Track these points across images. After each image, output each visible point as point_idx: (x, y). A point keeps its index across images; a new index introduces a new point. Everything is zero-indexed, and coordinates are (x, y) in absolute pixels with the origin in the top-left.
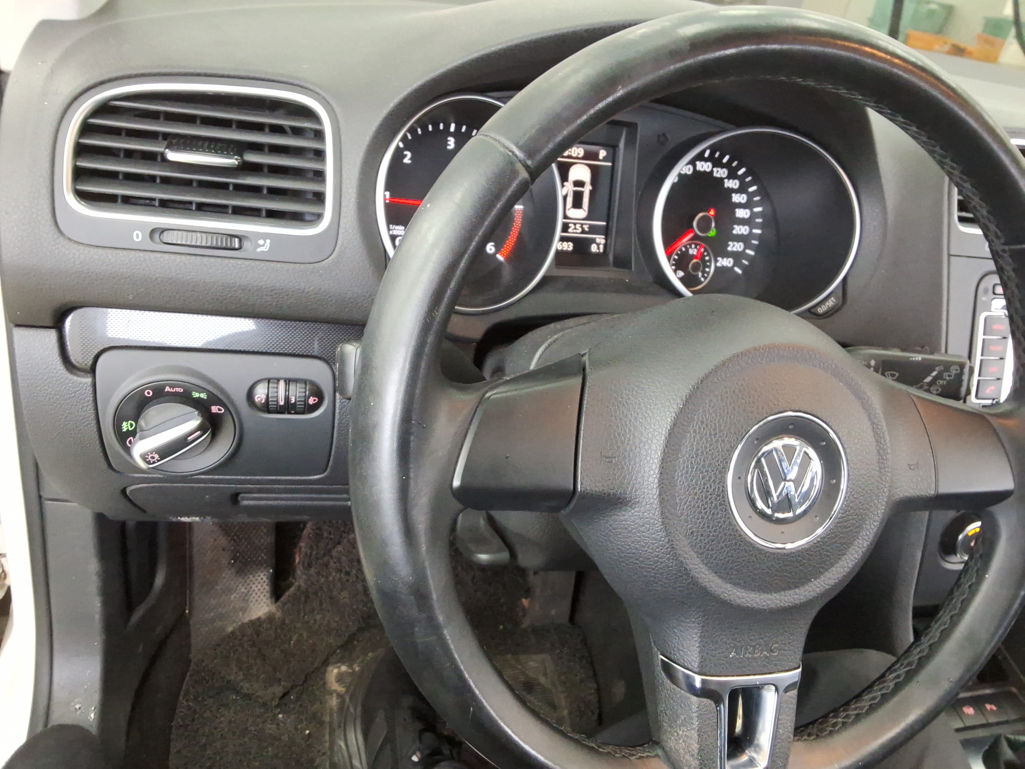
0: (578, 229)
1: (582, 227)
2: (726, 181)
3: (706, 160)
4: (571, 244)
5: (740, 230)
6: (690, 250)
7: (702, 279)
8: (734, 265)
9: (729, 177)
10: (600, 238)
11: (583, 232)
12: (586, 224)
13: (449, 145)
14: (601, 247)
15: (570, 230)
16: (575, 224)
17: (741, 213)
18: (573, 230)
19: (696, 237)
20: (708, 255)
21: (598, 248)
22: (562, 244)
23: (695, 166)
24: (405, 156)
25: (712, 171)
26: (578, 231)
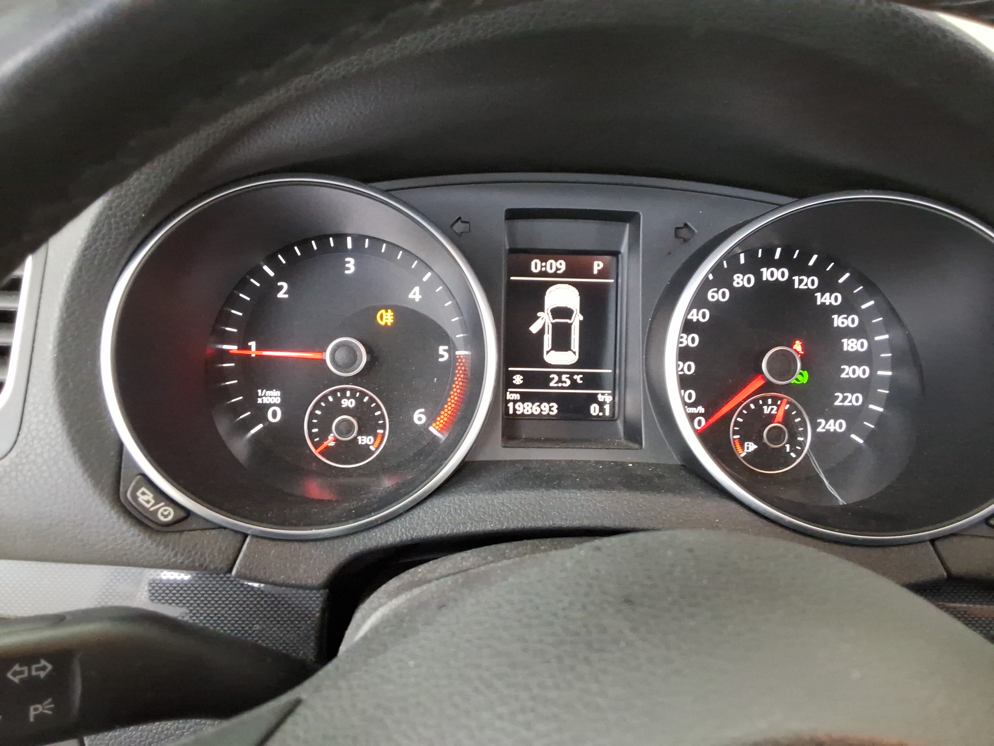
0: (565, 382)
1: (571, 378)
2: (818, 295)
3: (778, 265)
4: (555, 406)
5: (854, 372)
6: (765, 407)
7: (793, 455)
8: (849, 430)
9: (822, 289)
10: (603, 394)
11: (574, 385)
12: (578, 374)
13: (348, 269)
14: (607, 407)
15: (552, 384)
16: (560, 374)
17: (851, 345)
18: (557, 383)
19: (768, 386)
20: (799, 414)
21: (602, 409)
22: (539, 406)
23: (759, 276)
24: (281, 288)
25: (790, 281)
26: (564, 385)
